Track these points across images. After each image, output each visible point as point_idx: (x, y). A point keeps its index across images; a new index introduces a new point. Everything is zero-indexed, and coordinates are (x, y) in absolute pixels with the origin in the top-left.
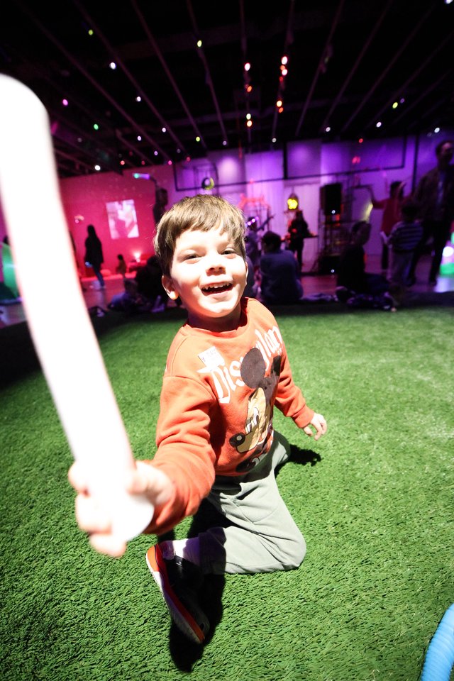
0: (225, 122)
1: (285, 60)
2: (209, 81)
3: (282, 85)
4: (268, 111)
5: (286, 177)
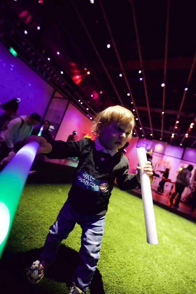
0: (164, 133)
1: (192, 124)
2: (162, 121)
3: (189, 130)
4: (182, 135)
5: (182, 159)
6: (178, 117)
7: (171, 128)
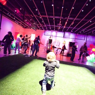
0: (55, 27)
2: (54, 22)
4: (63, 27)
5: (64, 37)
6: (61, 20)
7: (58, 24)
